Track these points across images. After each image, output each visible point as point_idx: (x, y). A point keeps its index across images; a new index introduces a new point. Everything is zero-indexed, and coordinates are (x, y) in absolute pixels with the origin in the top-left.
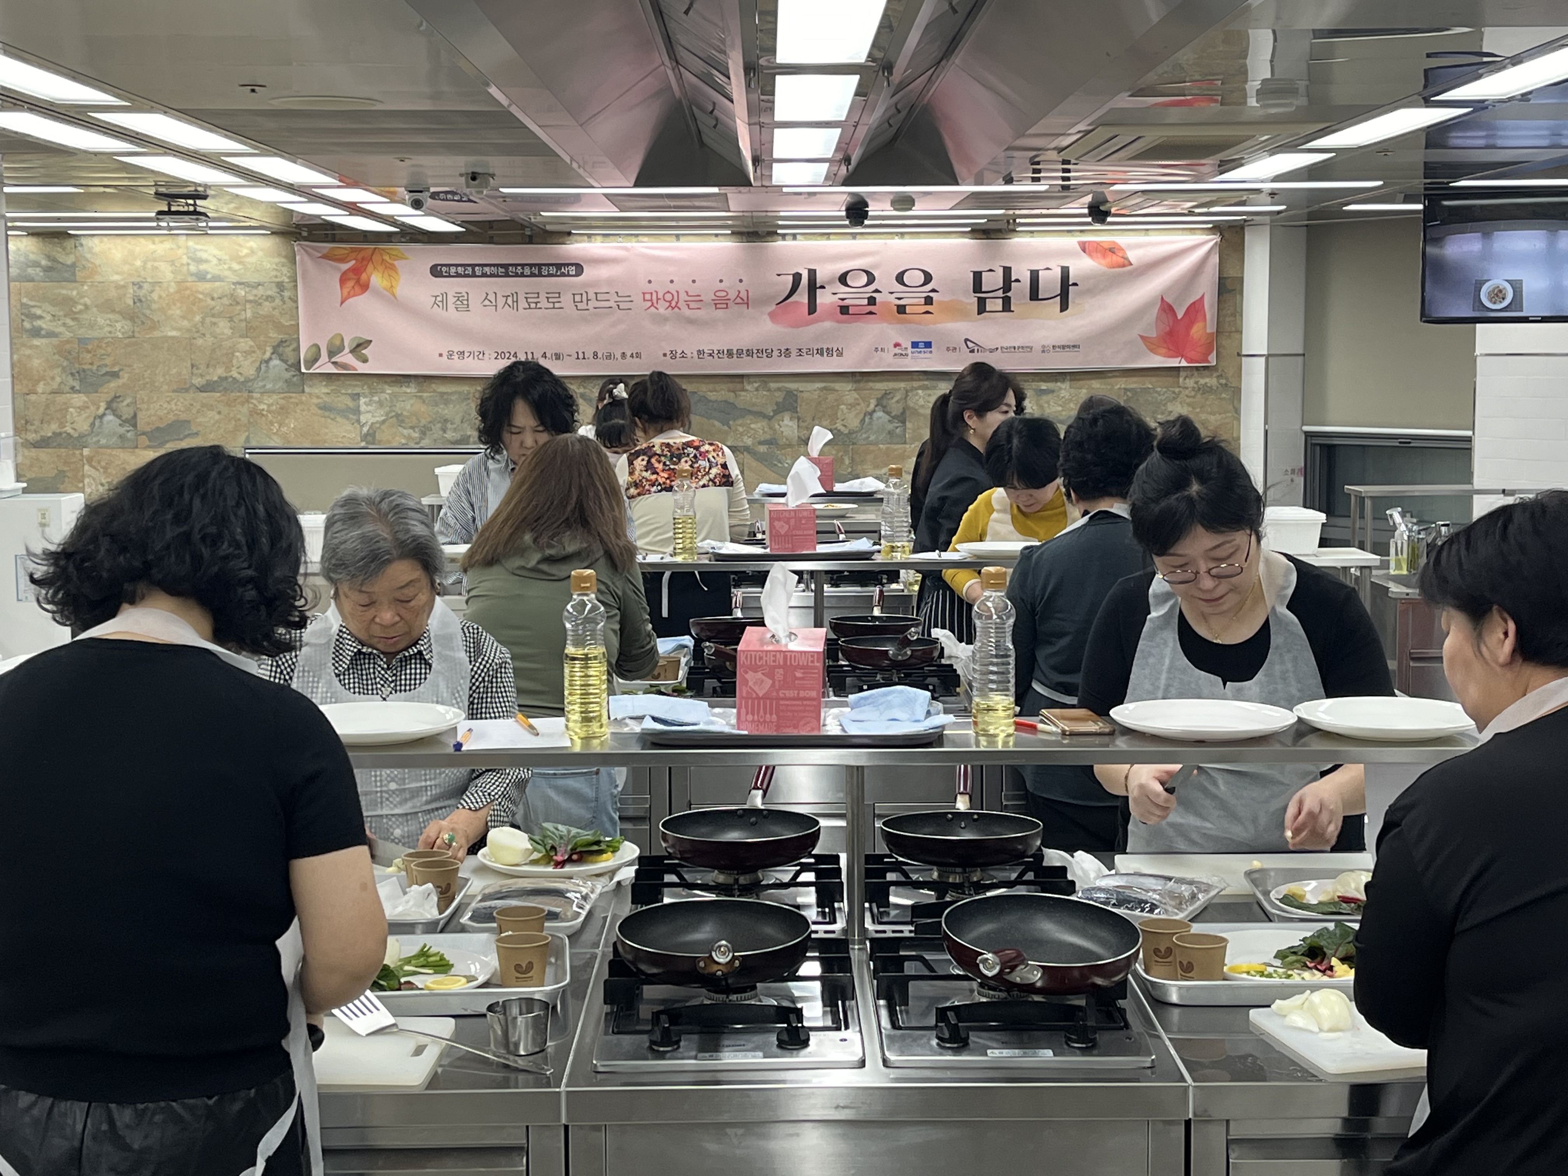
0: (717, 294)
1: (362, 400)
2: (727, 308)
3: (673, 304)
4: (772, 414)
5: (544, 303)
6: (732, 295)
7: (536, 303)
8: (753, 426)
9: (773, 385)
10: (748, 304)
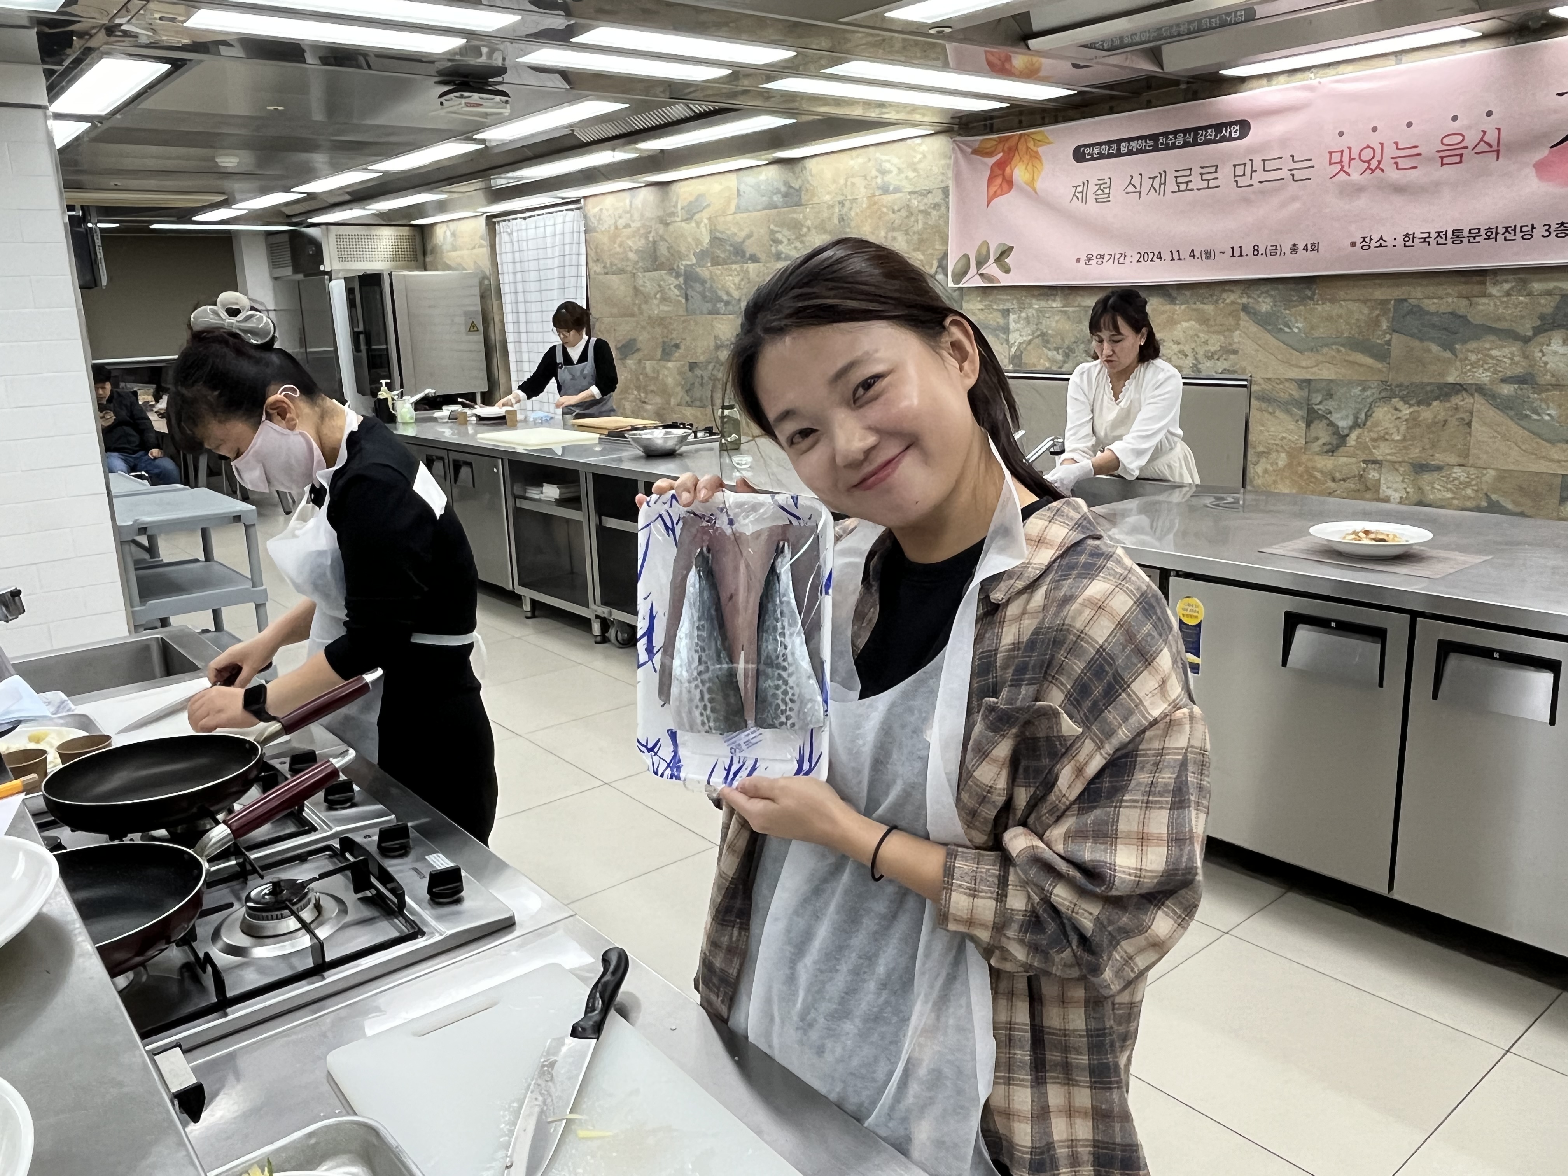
0: (1446, 141)
1: (1012, 317)
2: (1461, 162)
3: (1374, 164)
4: (1530, 333)
5: (1196, 182)
6: (1472, 138)
7: (1187, 183)
8: (1494, 353)
9: (1537, 286)
10: (1498, 151)
